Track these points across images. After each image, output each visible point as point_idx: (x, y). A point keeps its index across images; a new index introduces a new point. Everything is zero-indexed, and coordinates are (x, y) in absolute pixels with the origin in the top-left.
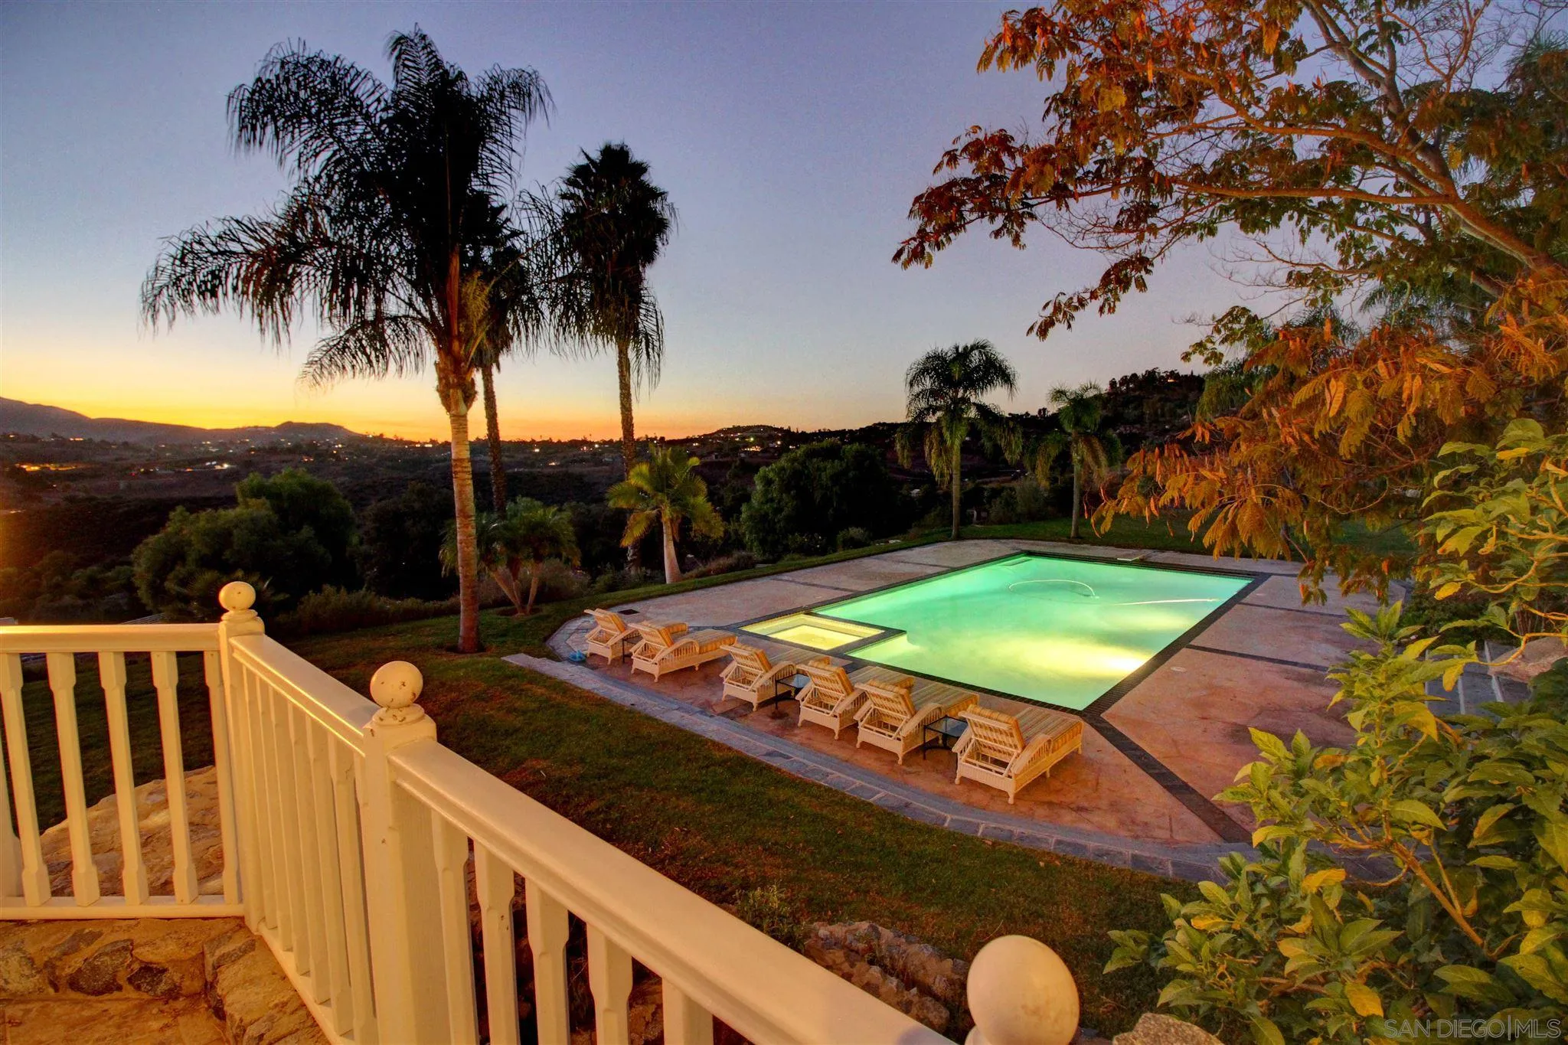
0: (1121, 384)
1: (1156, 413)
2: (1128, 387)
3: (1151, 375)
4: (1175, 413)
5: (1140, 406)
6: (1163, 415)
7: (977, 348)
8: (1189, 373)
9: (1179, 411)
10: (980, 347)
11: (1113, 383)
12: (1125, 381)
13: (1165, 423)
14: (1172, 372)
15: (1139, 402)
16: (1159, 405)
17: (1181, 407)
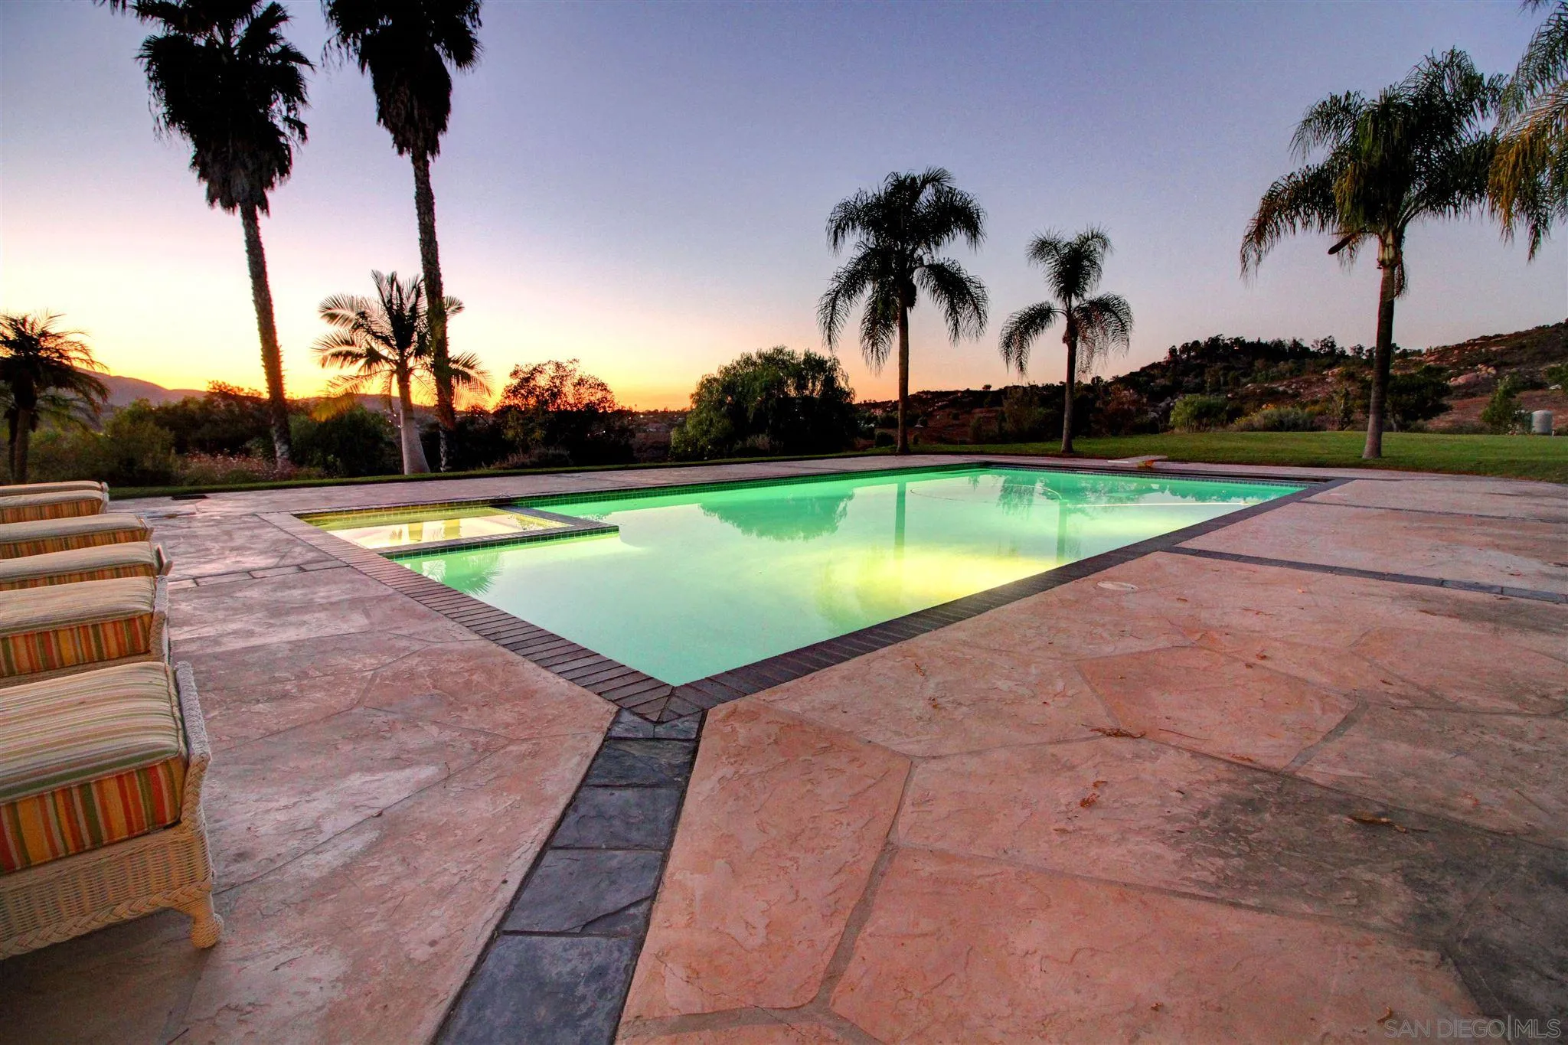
0: (1182, 352)
1: (1218, 382)
2: (1189, 355)
3: (1214, 342)
4: (1239, 380)
5: (1202, 374)
6: (1226, 383)
7: (929, 182)
8: (1256, 340)
9: (1244, 380)
10: (934, 179)
11: (1173, 351)
12: (1186, 348)
13: (1228, 392)
14: (1237, 339)
15: (1200, 371)
16: (1221, 373)
17: (1245, 375)
